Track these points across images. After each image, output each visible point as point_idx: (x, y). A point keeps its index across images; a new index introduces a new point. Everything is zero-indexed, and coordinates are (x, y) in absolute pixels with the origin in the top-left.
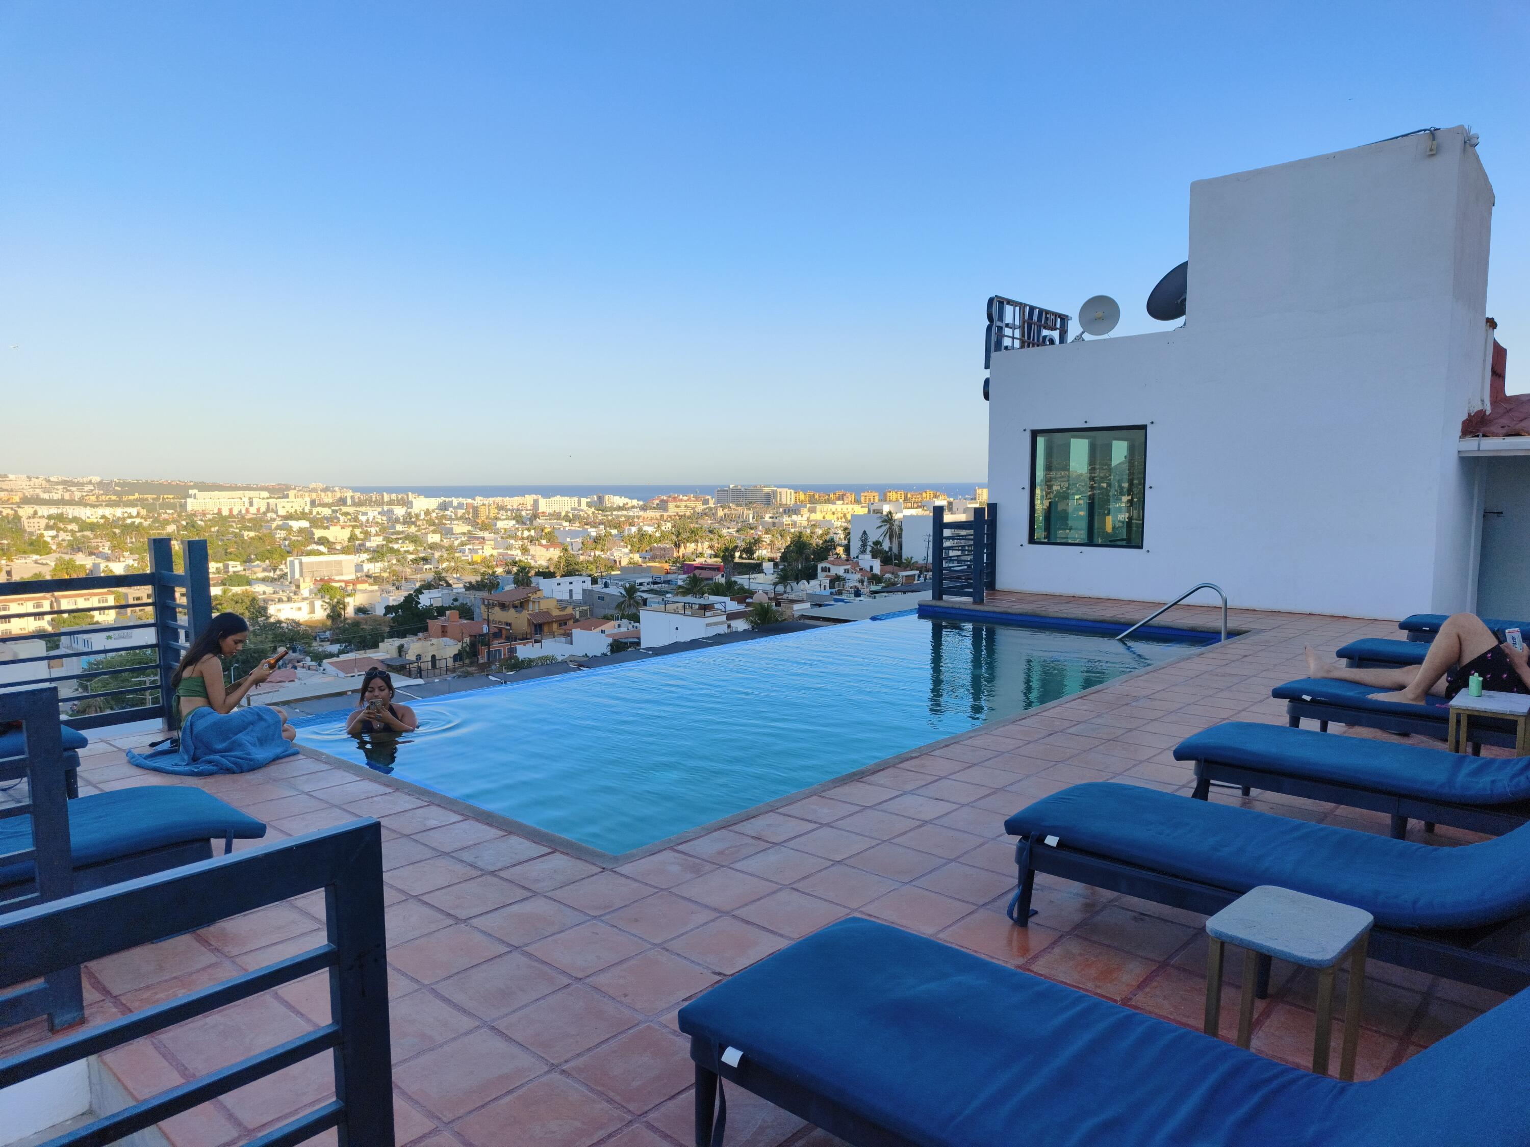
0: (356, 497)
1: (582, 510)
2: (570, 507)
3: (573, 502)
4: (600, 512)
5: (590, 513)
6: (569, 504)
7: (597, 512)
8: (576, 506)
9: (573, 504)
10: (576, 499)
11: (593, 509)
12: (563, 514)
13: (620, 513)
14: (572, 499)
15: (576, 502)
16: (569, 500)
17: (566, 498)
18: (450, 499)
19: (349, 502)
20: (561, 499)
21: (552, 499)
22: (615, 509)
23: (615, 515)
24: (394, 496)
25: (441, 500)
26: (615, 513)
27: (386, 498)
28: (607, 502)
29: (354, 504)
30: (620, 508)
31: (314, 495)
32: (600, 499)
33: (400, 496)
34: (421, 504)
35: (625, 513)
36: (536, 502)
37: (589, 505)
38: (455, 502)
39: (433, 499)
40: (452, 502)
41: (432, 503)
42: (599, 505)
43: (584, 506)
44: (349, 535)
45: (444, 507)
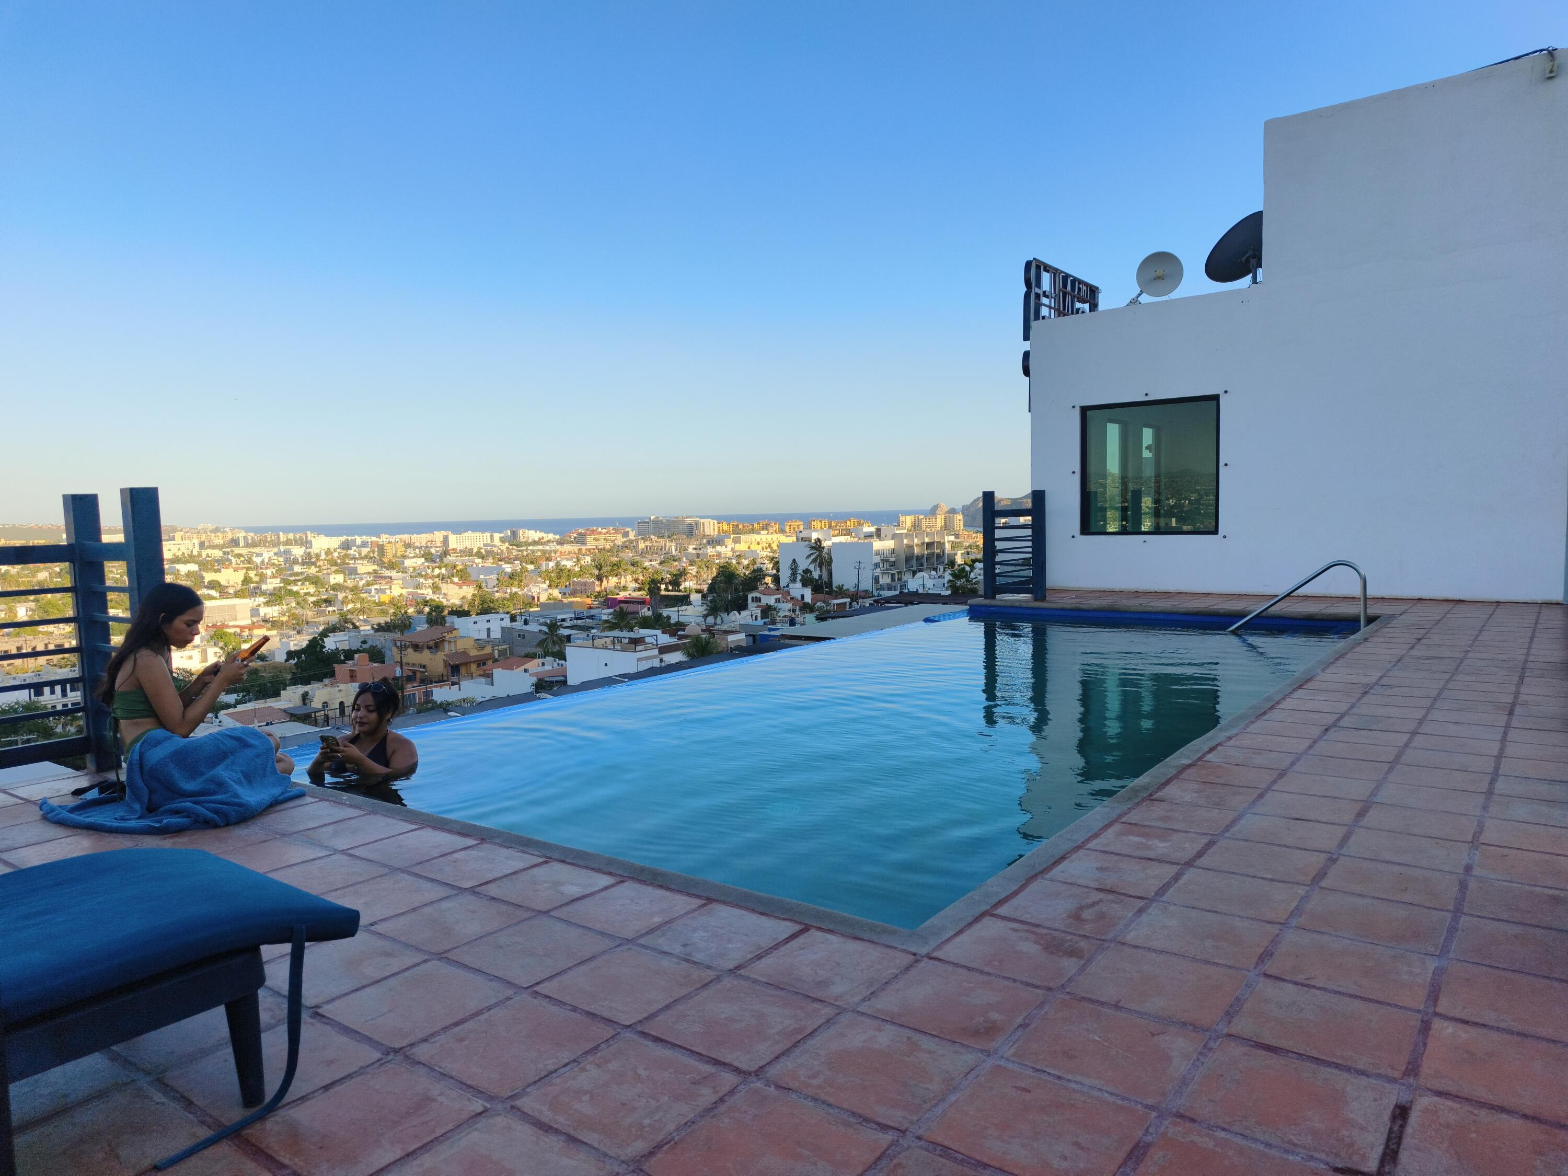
0: (249, 538)
1: (495, 546)
2: (482, 543)
3: (485, 538)
4: (515, 547)
5: (504, 548)
6: (482, 540)
7: (511, 547)
8: (489, 542)
9: (485, 540)
10: (488, 534)
11: (507, 544)
12: (475, 550)
13: (535, 548)
14: (485, 535)
15: (489, 537)
16: (481, 535)
17: (478, 534)
18: (353, 538)
19: (242, 543)
20: (472, 535)
21: (463, 535)
22: (530, 544)
23: (531, 550)
24: (291, 536)
25: (343, 538)
26: (530, 548)
27: (283, 538)
28: (522, 537)
29: (247, 545)
30: (535, 543)
31: (203, 537)
32: (514, 533)
33: (298, 536)
34: (321, 544)
35: (541, 547)
36: (446, 539)
37: (502, 540)
38: (359, 540)
39: (334, 538)
40: (355, 541)
41: (334, 542)
42: (513, 540)
43: (497, 541)
44: (242, 578)
45: (346, 546)
